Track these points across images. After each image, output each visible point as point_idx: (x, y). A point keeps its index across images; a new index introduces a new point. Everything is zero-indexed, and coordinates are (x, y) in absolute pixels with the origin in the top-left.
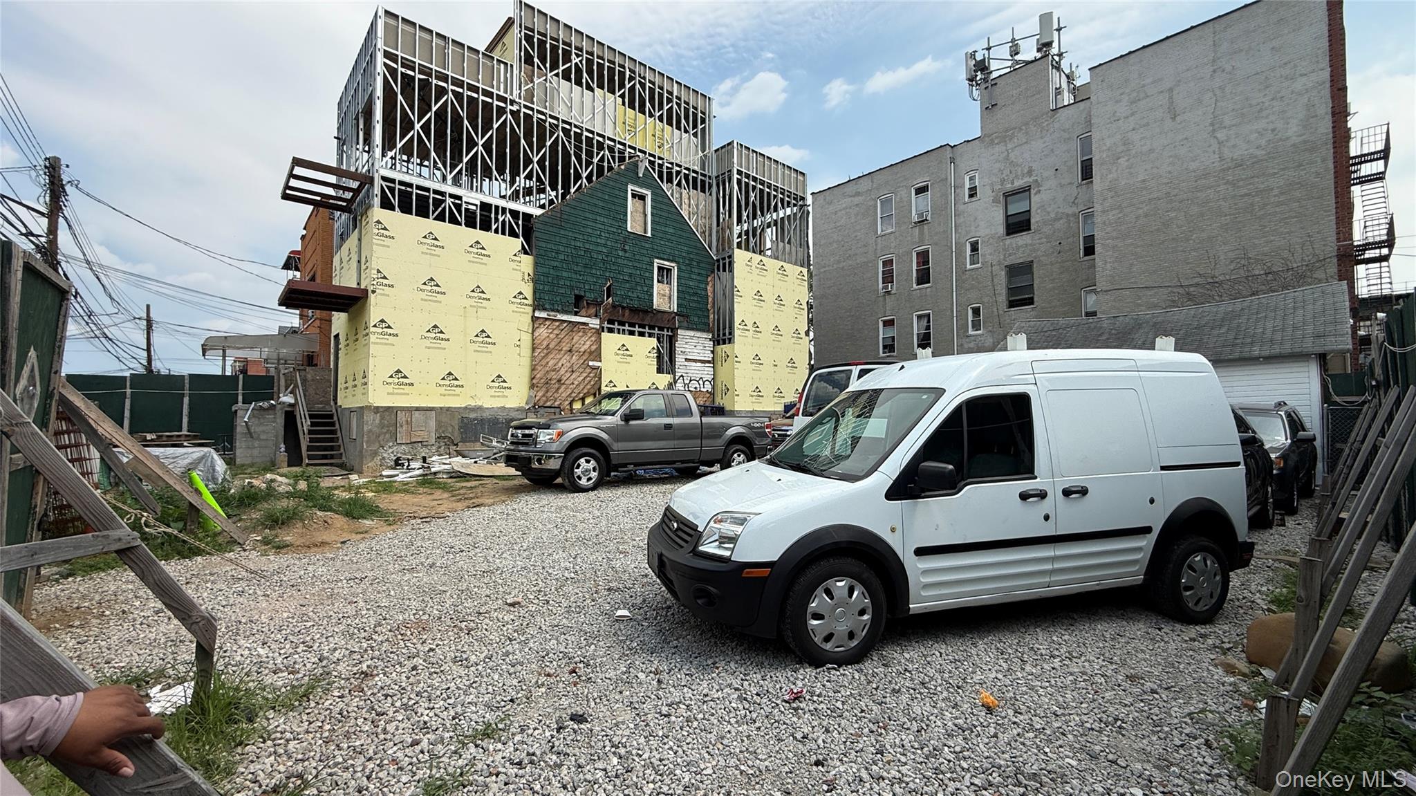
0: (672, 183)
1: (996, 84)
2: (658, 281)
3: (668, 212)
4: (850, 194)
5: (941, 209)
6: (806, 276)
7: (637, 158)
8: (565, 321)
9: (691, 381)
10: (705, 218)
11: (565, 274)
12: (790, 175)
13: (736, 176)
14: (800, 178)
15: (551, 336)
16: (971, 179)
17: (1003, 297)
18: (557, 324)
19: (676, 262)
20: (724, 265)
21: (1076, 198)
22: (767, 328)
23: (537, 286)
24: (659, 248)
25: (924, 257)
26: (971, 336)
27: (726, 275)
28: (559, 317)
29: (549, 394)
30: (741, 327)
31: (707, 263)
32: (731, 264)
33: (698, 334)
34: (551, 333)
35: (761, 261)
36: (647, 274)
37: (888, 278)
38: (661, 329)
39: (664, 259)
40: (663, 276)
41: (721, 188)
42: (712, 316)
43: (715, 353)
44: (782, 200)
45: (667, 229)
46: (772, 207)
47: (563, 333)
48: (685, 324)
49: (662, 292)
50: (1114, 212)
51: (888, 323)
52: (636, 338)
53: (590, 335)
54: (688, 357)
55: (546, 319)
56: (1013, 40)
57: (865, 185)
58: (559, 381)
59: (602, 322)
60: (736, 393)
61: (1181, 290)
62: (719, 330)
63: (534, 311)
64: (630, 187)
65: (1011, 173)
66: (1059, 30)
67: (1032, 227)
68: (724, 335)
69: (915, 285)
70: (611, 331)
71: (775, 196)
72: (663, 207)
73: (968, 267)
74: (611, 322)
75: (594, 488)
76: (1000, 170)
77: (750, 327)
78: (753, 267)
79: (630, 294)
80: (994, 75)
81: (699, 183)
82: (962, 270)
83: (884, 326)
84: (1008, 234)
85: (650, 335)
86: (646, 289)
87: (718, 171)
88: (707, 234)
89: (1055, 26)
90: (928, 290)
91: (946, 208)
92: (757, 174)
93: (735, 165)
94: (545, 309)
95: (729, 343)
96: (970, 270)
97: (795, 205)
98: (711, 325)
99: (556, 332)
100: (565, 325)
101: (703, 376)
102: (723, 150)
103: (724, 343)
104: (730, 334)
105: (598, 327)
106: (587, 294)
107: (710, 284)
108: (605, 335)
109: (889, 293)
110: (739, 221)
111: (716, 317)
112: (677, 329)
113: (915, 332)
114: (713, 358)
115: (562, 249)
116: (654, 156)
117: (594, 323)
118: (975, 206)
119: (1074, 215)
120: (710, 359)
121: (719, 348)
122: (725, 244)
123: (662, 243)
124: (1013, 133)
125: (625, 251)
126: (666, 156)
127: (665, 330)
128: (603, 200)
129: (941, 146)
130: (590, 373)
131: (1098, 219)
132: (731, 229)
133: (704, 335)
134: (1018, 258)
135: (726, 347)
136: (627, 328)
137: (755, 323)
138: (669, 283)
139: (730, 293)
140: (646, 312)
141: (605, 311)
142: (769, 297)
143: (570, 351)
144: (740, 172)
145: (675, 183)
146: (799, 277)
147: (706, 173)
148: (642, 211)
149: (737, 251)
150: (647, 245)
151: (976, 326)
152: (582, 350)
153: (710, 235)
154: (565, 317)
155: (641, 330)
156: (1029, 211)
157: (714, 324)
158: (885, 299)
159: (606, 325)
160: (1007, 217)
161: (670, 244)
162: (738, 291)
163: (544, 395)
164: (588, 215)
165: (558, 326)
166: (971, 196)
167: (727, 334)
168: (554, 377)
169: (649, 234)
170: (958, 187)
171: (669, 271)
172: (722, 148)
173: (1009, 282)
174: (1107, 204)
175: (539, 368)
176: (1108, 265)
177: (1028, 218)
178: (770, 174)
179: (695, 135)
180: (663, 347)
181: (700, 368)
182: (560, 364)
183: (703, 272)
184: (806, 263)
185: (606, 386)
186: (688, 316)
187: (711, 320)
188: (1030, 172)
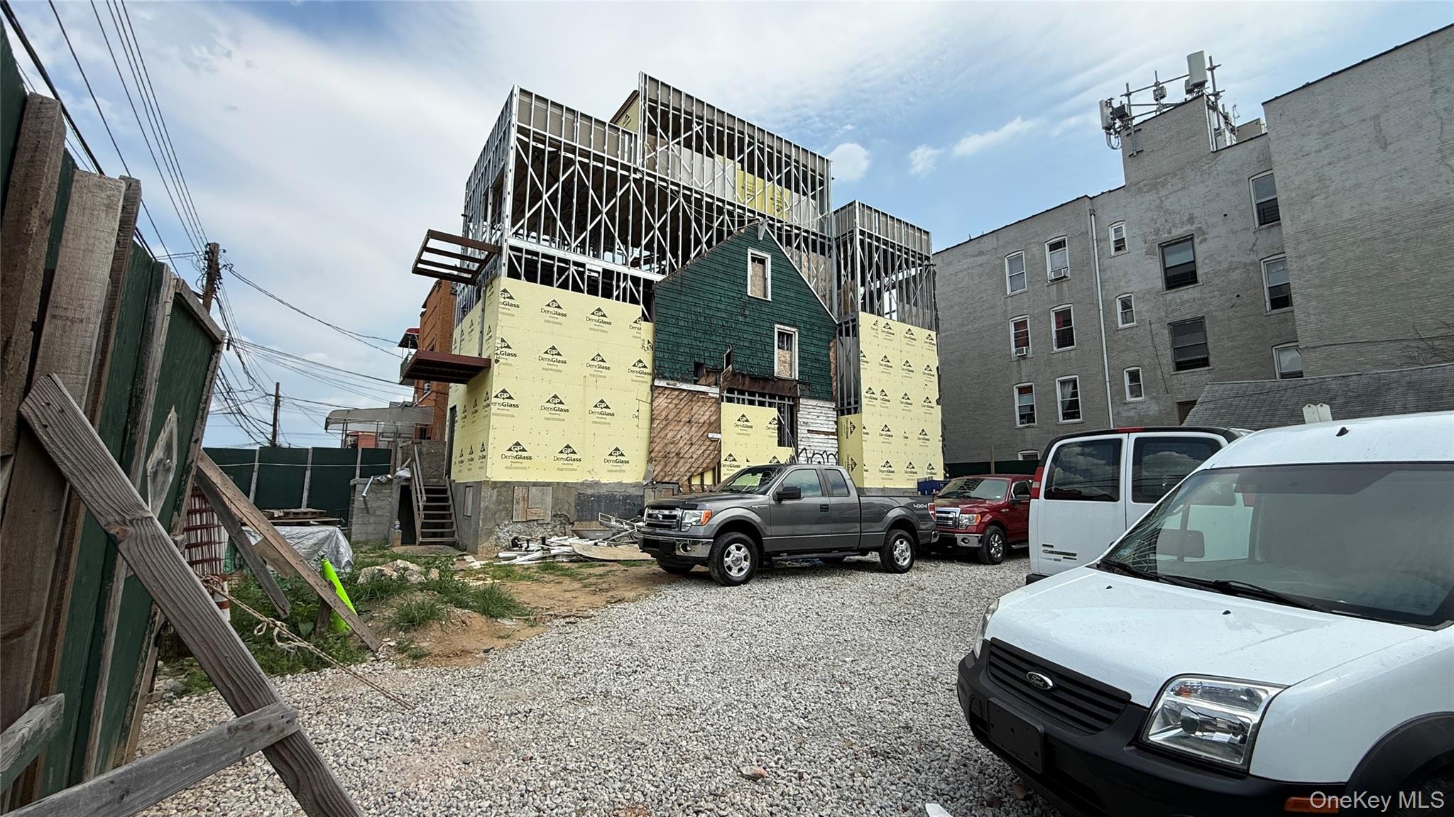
0: (791, 245)
1: (1140, 130)
2: (779, 348)
3: (788, 275)
4: (973, 254)
5: (1082, 264)
6: (935, 339)
7: (757, 222)
8: (684, 390)
9: (814, 454)
10: (825, 281)
11: (685, 341)
12: (914, 234)
13: (859, 237)
14: (924, 237)
15: (670, 406)
16: (1116, 231)
17: (1167, 358)
18: (677, 393)
19: (796, 327)
20: (847, 329)
21: (1254, 245)
22: (896, 396)
23: (657, 353)
24: (780, 313)
25: (1064, 318)
26: (1129, 403)
27: (848, 341)
28: (679, 385)
29: (667, 469)
30: (869, 395)
31: (829, 327)
32: (855, 328)
33: (821, 403)
34: (670, 403)
35: (887, 324)
36: (768, 340)
37: (1022, 341)
38: (782, 398)
39: (784, 324)
40: (783, 342)
41: (842, 250)
42: (835, 384)
43: (839, 424)
44: (907, 260)
45: (787, 293)
46: (897, 267)
47: (683, 403)
48: (807, 393)
49: (782, 359)
50: (1314, 257)
51: (1025, 391)
52: (756, 408)
53: (709, 405)
54: (811, 429)
55: (666, 388)
56: (1157, 84)
57: (989, 244)
58: (678, 454)
59: (721, 392)
60: (865, 468)
61: (1421, 344)
62: (842, 399)
63: (653, 380)
64: (750, 251)
65: (1166, 221)
66: (1212, 69)
67: (1199, 279)
68: (849, 404)
69: (1055, 348)
70: (730, 400)
71: (899, 256)
72: (782, 270)
73: (1121, 326)
74: (730, 391)
75: (746, 581)
76: (1152, 219)
77: (877, 395)
78: (879, 331)
79: (750, 361)
80: (1135, 122)
81: (818, 245)
82: (1112, 330)
83: (1020, 393)
84: (1169, 288)
85: (771, 405)
86: (766, 355)
87: (838, 232)
88: (827, 297)
89: (1208, 66)
90: (1073, 353)
91: (1089, 263)
92: (879, 234)
93: (858, 226)
94: (664, 378)
95: (855, 413)
96: (1122, 329)
97: (920, 265)
98: (834, 393)
99: (674, 402)
100: (684, 394)
101: (827, 449)
102: (843, 211)
103: (849, 413)
104: (856, 402)
105: (718, 396)
106: (707, 362)
107: (833, 350)
108: (724, 405)
109: (1024, 357)
110: (863, 284)
111: (839, 385)
112: (799, 398)
113: (1059, 399)
114: (837, 429)
115: (682, 315)
116: (773, 219)
117: (714, 392)
118: (1122, 258)
119: (1253, 263)
120: (834, 431)
121: (843, 419)
122: (847, 307)
123: (783, 307)
124: (1165, 180)
125: (745, 316)
126: (785, 219)
127: (786, 399)
128: (723, 264)
129: (1078, 199)
130: (709, 446)
131: (1293, 266)
132: (854, 291)
133: (828, 404)
134: (1186, 314)
135: (852, 418)
136: (747, 397)
137: (883, 391)
138: (790, 349)
139: (855, 359)
140: (766, 380)
141: (725, 379)
142: (897, 362)
143: (689, 422)
144: (862, 233)
145: (795, 245)
146: (927, 340)
147: (825, 234)
148: (761, 275)
149: (861, 314)
150: (767, 310)
151: (1136, 392)
152: (702, 421)
153: (831, 298)
154: (684, 386)
155: (761, 399)
156: (1194, 262)
157: (837, 393)
158: (1019, 364)
159: (725, 394)
160: (1166, 270)
161: (791, 309)
162: (864, 356)
163: (662, 470)
164: (708, 280)
165: (678, 396)
166: (1117, 249)
167: (853, 402)
168: (673, 450)
169: (769, 299)
170: (1101, 241)
171: (790, 336)
172: (842, 209)
173: (1174, 341)
174: (1303, 248)
175: (658, 441)
176: (1312, 317)
177: (1193, 269)
178: (894, 234)
179: (814, 197)
180: (783, 418)
181: (823, 441)
182: (679, 436)
183: (824, 337)
184: (935, 325)
185: (726, 460)
186: (810, 384)
187: (834, 388)
188: (1191, 219)
